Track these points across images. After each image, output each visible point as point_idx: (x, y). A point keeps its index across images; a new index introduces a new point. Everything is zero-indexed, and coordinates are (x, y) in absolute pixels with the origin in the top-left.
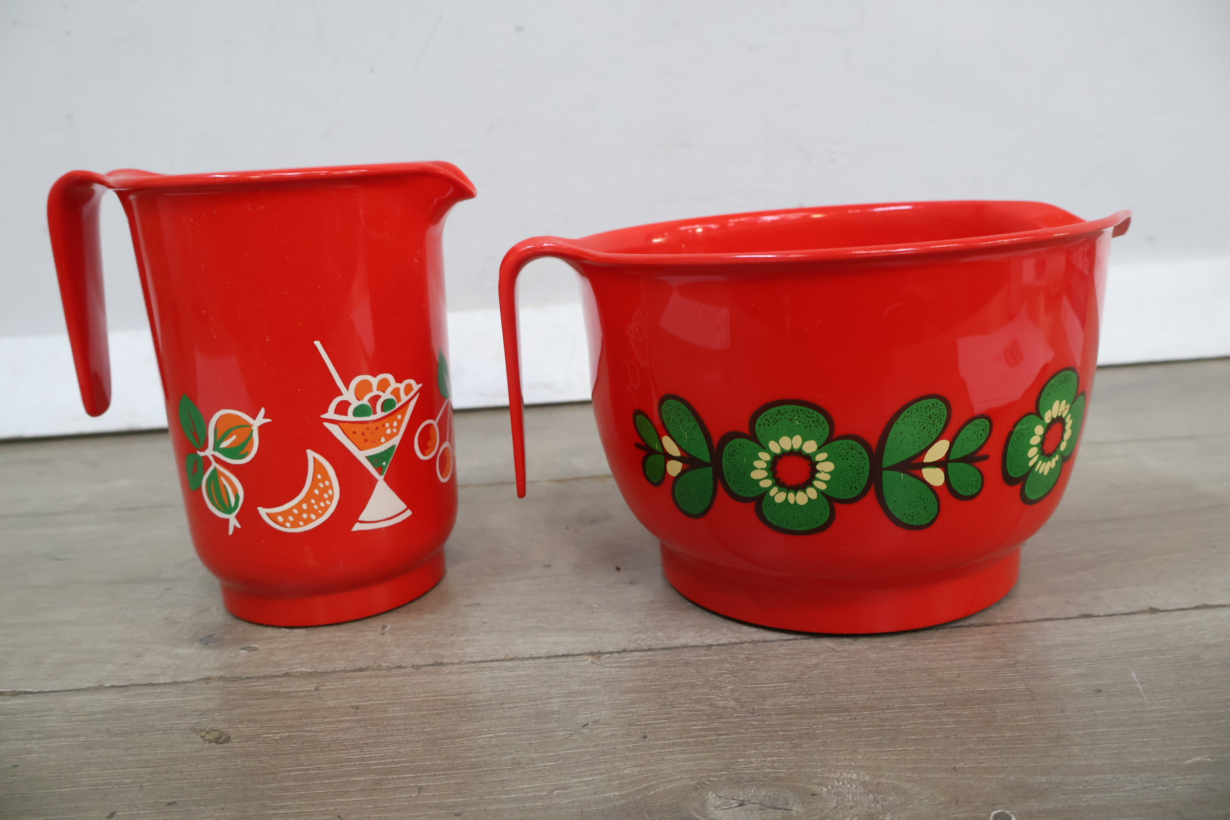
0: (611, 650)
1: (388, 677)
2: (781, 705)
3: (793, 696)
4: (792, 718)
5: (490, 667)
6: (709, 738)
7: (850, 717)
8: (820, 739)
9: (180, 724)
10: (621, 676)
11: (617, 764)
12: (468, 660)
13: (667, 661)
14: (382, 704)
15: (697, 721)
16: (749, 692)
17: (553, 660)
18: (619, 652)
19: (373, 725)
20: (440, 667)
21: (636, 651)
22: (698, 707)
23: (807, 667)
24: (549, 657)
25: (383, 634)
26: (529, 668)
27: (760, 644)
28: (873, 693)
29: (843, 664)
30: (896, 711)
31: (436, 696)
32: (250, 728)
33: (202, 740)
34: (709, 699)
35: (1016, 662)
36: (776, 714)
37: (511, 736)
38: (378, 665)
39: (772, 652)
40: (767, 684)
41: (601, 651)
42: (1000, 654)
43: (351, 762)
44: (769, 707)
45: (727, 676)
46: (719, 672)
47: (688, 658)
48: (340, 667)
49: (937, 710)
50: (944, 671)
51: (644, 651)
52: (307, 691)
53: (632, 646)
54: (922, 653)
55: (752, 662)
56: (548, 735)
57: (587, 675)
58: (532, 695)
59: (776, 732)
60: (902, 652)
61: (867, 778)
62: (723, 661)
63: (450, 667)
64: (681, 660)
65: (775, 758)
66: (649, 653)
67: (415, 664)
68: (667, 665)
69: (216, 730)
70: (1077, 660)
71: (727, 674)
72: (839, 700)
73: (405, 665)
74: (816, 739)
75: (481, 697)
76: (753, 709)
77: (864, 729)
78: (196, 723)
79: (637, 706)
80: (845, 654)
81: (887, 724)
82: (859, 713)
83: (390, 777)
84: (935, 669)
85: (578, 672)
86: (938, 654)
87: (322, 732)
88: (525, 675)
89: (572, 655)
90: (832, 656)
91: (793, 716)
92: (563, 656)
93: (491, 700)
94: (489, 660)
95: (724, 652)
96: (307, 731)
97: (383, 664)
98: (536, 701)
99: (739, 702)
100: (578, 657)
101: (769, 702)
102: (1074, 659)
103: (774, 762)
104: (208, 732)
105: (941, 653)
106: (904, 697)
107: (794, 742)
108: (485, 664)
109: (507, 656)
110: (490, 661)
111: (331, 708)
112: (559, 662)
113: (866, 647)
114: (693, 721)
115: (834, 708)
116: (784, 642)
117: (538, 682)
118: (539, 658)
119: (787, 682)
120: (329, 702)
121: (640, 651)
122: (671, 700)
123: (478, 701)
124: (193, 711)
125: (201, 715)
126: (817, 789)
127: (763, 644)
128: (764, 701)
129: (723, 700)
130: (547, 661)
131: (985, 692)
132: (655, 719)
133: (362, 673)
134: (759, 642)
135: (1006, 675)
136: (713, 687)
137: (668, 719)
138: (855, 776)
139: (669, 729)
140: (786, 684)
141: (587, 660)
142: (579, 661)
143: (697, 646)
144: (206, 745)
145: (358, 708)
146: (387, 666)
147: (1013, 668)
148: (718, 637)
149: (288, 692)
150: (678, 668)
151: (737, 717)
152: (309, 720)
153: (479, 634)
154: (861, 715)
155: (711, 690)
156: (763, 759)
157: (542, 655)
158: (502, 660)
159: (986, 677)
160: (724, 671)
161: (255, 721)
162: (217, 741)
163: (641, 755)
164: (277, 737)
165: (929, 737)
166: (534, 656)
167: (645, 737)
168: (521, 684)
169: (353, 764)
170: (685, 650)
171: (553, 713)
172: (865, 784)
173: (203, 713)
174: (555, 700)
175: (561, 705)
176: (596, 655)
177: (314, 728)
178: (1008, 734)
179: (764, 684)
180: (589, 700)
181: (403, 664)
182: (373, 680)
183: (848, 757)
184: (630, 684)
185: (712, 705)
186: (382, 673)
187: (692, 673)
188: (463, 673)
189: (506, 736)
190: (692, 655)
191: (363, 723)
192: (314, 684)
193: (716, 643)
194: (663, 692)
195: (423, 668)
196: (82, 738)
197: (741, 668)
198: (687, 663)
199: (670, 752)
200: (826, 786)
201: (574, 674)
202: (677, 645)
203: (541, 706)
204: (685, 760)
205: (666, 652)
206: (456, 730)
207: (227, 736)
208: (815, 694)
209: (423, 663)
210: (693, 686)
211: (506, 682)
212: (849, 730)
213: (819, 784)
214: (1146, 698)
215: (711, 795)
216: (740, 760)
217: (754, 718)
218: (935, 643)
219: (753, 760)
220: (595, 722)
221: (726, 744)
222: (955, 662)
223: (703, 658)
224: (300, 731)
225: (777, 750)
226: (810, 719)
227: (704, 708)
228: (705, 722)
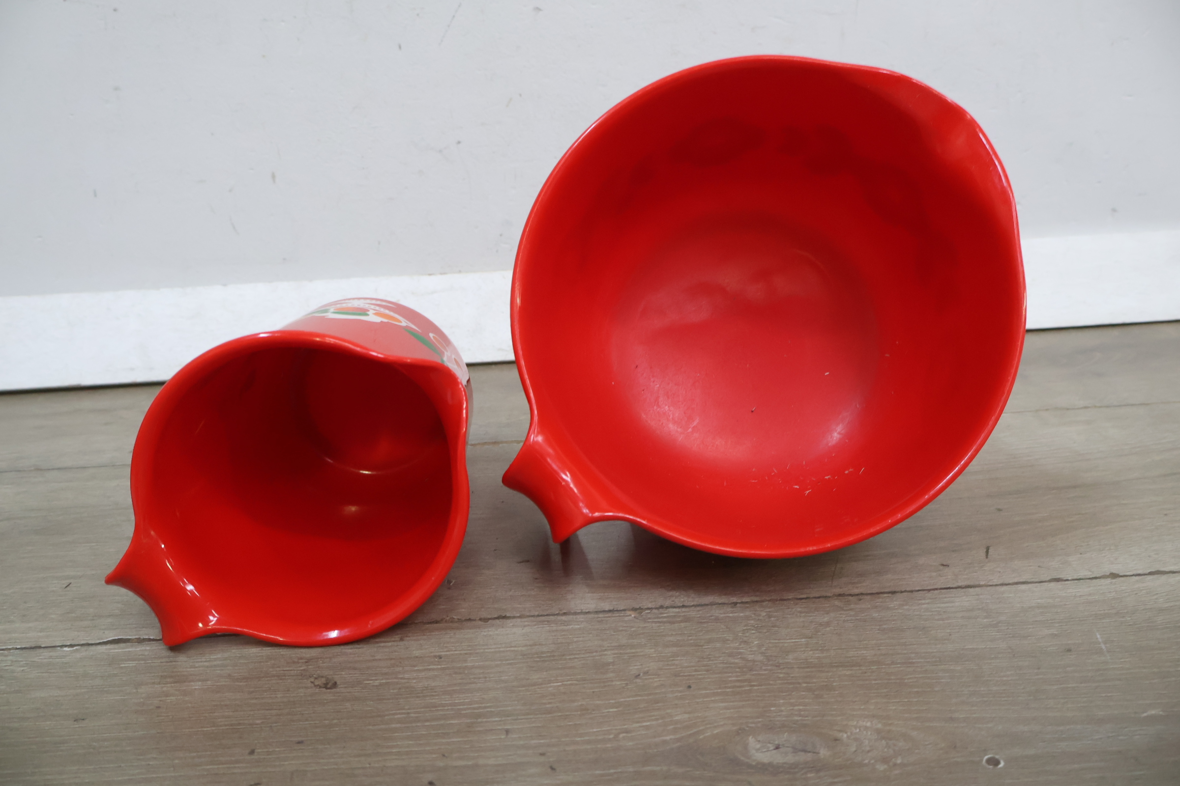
0: (652, 607)
1: (461, 629)
2: (802, 659)
3: (810, 651)
4: (812, 672)
5: (548, 622)
6: (743, 689)
7: (860, 671)
8: (837, 691)
9: (291, 670)
10: (662, 630)
11: (669, 711)
12: (528, 614)
13: (699, 617)
14: (461, 654)
15: (732, 673)
16: (773, 647)
17: (602, 615)
18: (659, 609)
19: (456, 673)
20: (504, 620)
21: (674, 608)
22: (731, 660)
23: (821, 625)
24: (597, 612)
25: (449, 588)
26: (582, 622)
27: (778, 602)
28: (879, 649)
29: (851, 623)
30: (899, 666)
31: (507, 647)
32: (351, 675)
33: (312, 685)
34: (740, 653)
35: (999, 622)
36: (798, 668)
37: (576, 684)
38: (451, 618)
39: (789, 610)
40: (787, 640)
41: (642, 607)
42: (985, 615)
43: (445, 707)
44: (792, 661)
45: (753, 632)
46: (745, 628)
47: (717, 615)
49: (933, 665)
50: (938, 630)
51: (679, 607)
52: (393, 641)
53: (670, 604)
54: (918, 613)
55: (772, 619)
56: (606, 684)
57: (632, 629)
58: (588, 647)
59: (799, 683)
60: (901, 611)
61: (879, 726)
62: (747, 618)
63: (513, 620)
64: (711, 616)
65: (801, 707)
66: (684, 610)
67: (483, 617)
68: (700, 621)
69: (324, 677)
70: (1049, 622)
71: (753, 630)
72: (851, 655)
73: (474, 618)
74: (834, 691)
75: (545, 649)
76: (778, 663)
77: (873, 682)
78: (304, 670)
79: (679, 658)
80: (852, 613)
81: (892, 677)
82: (868, 668)
83: (480, 720)
84: (930, 628)
85: (625, 627)
86: (931, 613)
87: (413, 679)
88: (580, 629)
89: (617, 611)
90: (841, 614)
91: (813, 669)
92: (610, 611)
93: (553, 651)
94: (545, 614)
95: (747, 609)
96: (401, 678)
97: (455, 617)
98: (592, 653)
99: (766, 656)
100: (623, 612)
101: (791, 656)
102: (1046, 620)
103: (800, 710)
104: (316, 678)
105: (934, 613)
106: (905, 654)
107: (816, 693)
109: (561, 611)
110: (547, 615)
111: (417, 657)
112: (609, 618)
113: (869, 606)
114: (729, 673)
115: (847, 663)
116: (799, 601)
117: (591, 635)
118: (589, 613)
119: (805, 638)
120: (414, 652)
122: (708, 653)
123: (542, 653)
125: (306, 662)
126: (839, 735)
127: (780, 602)
128: (786, 656)
129: (751, 654)
130: (596, 616)
131: (973, 649)
132: (696, 671)
133: (438, 625)
134: (777, 600)
135: (990, 634)
136: (742, 642)
137: (707, 671)
138: (869, 724)
139: (709, 680)
140: (803, 640)
141: (630, 615)
142: (624, 616)
143: (724, 604)
144: (316, 690)
145: (440, 657)
146: (458, 619)
147: (996, 627)
148: (741, 596)
149: (377, 642)
150: (710, 624)
151: (765, 670)
152: (401, 669)
153: (533, 589)
154: (870, 669)
155: (740, 645)
156: (791, 708)
157: (591, 610)
158: (557, 615)
159: (973, 636)
160: (749, 628)
161: (355, 669)
162: (325, 687)
163: (688, 703)
164: (376, 683)
165: (929, 690)
166: (584, 611)
167: (689, 687)
168: (577, 637)
169: (446, 708)
170: (714, 607)
171: (609, 664)
172: (878, 731)
174: (609, 653)
175: (614, 657)
176: (638, 611)
177: (406, 676)
178: (995, 688)
179: (785, 639)
180: (637, 652)
181: (472, 617)
182: (449, 631)
183: (862, 707)
184: (671, 639)
185: (744, 659)
186: (455, 625)
187: (722, 629)
188: (525, 626)
189: (571, 684)
190: (721, 613)
191: (447, 672)
192: (398, 634)
193: (740, 602)
194: (700, 646)
195: (490, 621)
196: (209, 683)
197: (764, 624)
198: (718, 620)
199: (712, 700)
200: (846, 733)
201: (621, 629)
202: (708, 603)
203: (597, 658)
204: (726, 708)
205: (698, 608)
206: (528, 679)
207: (333, 682)
208: (829, 649)
209: (490, 616)
210: (725, 641)
211: (564, 635)
212: (861, 683)
213: (840, 731)
214: (1109, 657)
215: (751, 739)
216: (772, 709)
217: (780, 671)
218: (928, 603)
219: (783, 708)
220: (646, 673)
221: (758, 694)
222: (946, 621)
223: (731, 615)
224: (395, 678)
225: (802, 700)
226: (827, 672)
227: (736, 661)
228: (739, 674)
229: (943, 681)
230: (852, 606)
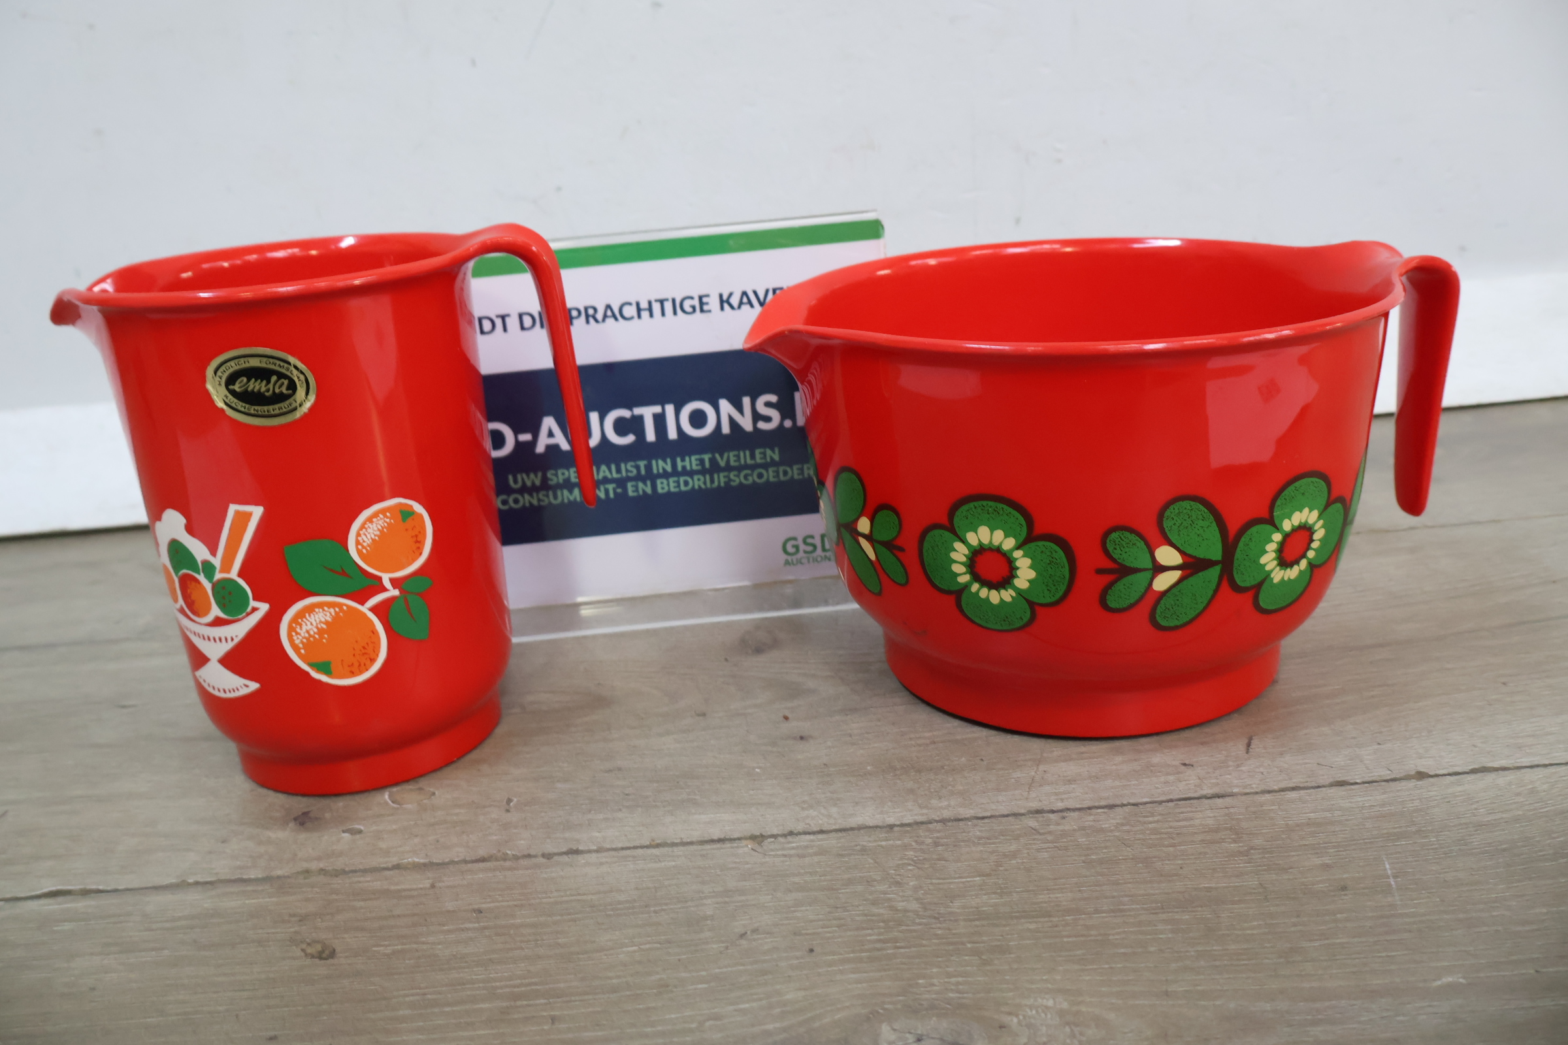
0: (775, 832)
1: (515, 869)
2: (972, 907)
3: (985, 894)
4: (983, 926)
5: (634, 857)
6: (885, 952)
8: (1013, 953)
9: (277, 934)
10: (786, 868)
11: (778, 987)
12: (608, 846)
13: (840, 847)
14: (508, 906)
15: (872, 929)
16: (935, 890)
17: (708, 847)
18: (785, 836)
19: (497, 934)
20: (575, 855)
21: (805, 833)
22: (875, 910)
23: (1005, 855)
24: (701, 842)
25: (508, 811)
26: (678, 857)
27: (950, 824)
28: (1080, 891)
29: (1047, 852)
30: (1104, 915)
31: (572, 895)
32: (357, 939)
33: (303, 954)
34: (889, 900)
35: (1252, 848)
36: (965, 920)
37: (658, 949)
38: (503, 854)
39: (964, 834)
40: (955, 878)
41: (764, 834)
42: (1233, 836)
44: (958, 911)
45: (910, 868)
46: (900, 862)
47: (865, 843)
48: (458, 856)
49: (1152, 913)
50: (1165, 860)
51: (814, 833)
52: (421, 889)
53: (800, 827)
54: (1141, 836)
55: (940, 848)
56: (699, 947)
57: (747, 866)
58: (682, 894)
59: (963, 943)
60: (1117, 834)
61: (1065, 1005)
62: (906, 847)
63: (586, 856)
64: (857, 845)
65: (961, 979)
66: (820, 836)
67: (546, 852)
68: (840, 853)
69: (318, 942)
71: (910, 865)
72: (1040, 901)
73: (535, 854)
74: (1010, 953)
75: (622, 897)
76: (938, 913)
77: (1066, 940)
78: (296, 932)
79: (803, 908)
80: (1050, 838)
81: (1092, 932)
82: (1061, 919)
83: (519, 1003)
84: (1155, 858)
85: (735, 863)
86: (1159, 836)
87: (439, 944)
88: (674, 867)
89: (729, 840)
90: (1034, 839)
91: (985, 922)
92: (720, 840)
93: (635, 901)
94: (632, 846)
95: (908, 835)
96: (423, 943)
97: (509, 852)
98: (686, 904)
99: (922, 903)
100: (737, 842)
101: (957, 903)
102: (1319, 844)
103: (958, 983)
104: (309, 944)
105: (1163, 836)
106: (1113, 897)
107: (984, 957)
108: (628, 852)
109: (653, 840)
110: (634, 847)
111: (449, 911)
112: (714, 849)
113: (1075, 827)
114: (869, 929)
115: (1032, 911)
116: (979, 821)
117: (688, 877)
118: (691, 843)
119: (979, 876)
120: (447, 904)
121: (809, 833)
122: (844, 902)
123: (620, 903)
124: (290, 915)
125: (300, 921)
126: (1006, 1019)
127: (955, 823)
128: (951, 902)
129: (903, 901)
130: (700, 847)
131: (1209, 889)
132: (824, 926)
134: (950, 820)
135: (1237, 866)
136: (893, 883)
137: (839, 926)
138: (1050, 1003)
139: (839, 940)
140: (978, 878)
141: (747, 846)
142: (737, 847)
143: (877, 827)
144: (308, 961)
145: (480, 911)
146: (513, 855)
147: (1247, 856)
148: (901, 814)
149: (399, 891)
150: (853, 857)
151: (920, 924)
152: (425, 929)
153: (620, 810)
154: (1063, 920)
155: (890, 887)
156: (946, 980)
157: (694, 840)
158: (647, 847)
159: (1214, 869)
160: (906, 862)
161: (363, 929)
162: (320, 956)
163: (806, 974)
164: (389, 950)
165: (1140, 950)
166: (684, 840)
167: (812, 950)
168: (669, 880)
170: (862, 831)
171: (705, 918)
172: (1061, 1013)
173: (303, 919)
174: (709, 901)
175: (716, 908)
176: (758, 840)
177: (431, 939)
178: (1233, 947)
179: (952, 878)
180: (748, 901)
181: (532, 852)
182: (498, 873)
183: (1045, 977)
184: (797, 880)
185: (892, 908)
186: (508, 864)
187: (869, 864)
188: (601, 864)
189: (651, 949)
190: (870, 839)
191: (487, 933)
192: (429, 878)
193: (898, 823)
194: (833, 889)
195: (556, 858)
196: (166, 952)
197: (926, 856)
198: (864, 850)
199: (839, 970)
200: (1017, 1016)
201: (731, 864)
202: (854, 825)
203: (692, 909)
204: (858, 982)
205: (840, 834)
207: (331, 949)
208: (1011, 892)
209: (556, 851)
210: (869, 882)
211: (652, 876)
212: (1048, 941)
213: (1010, 1014)
214: (1397, 898)
215: (885, 1028)
216: (920, 981)
217: (939, 925)
218: (1158, 821)
219: (935, 981)
220: (755, 931)
221: (904, 960)
222: (1178, 848)
223: (883, 843)
224: (416, 943)
225: (963, 969)
226: (1005, 926)
227: (881, 911)
228: (883, 930)
229: (1161, 936)
230: (1051, 827)
